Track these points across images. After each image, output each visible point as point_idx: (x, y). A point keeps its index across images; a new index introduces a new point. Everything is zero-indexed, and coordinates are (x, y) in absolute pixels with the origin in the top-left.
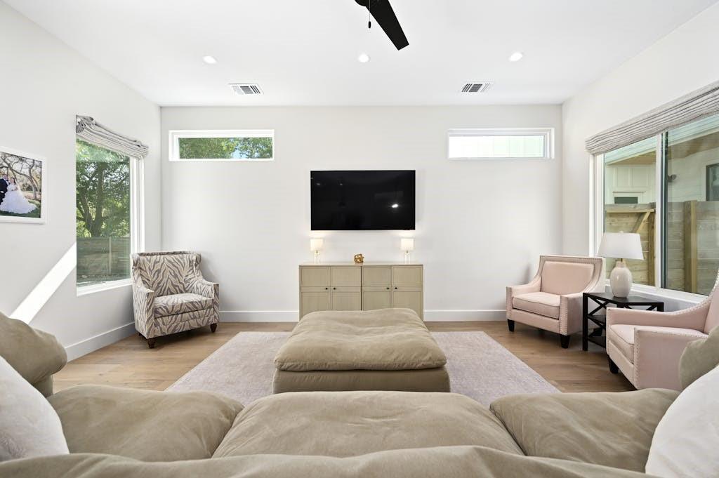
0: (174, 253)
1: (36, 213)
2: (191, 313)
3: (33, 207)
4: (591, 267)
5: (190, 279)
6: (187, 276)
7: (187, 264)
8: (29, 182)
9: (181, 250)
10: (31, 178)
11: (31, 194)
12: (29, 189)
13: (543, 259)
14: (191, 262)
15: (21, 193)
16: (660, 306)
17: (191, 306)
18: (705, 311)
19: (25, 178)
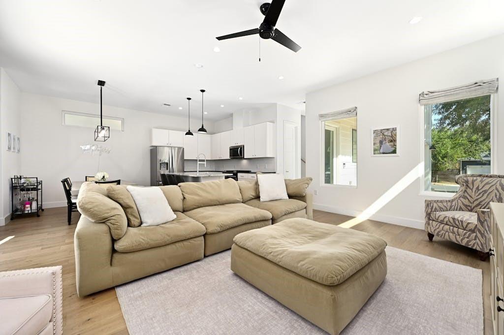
1: (394, 152)
2: (452, 228)
3: (393, 149)
8: (391, 139)
10: (392, 136)
11: (392, 144)
12: (391, 141)
15: (388, 144)
17: (451, 220)
19: (390, 137)
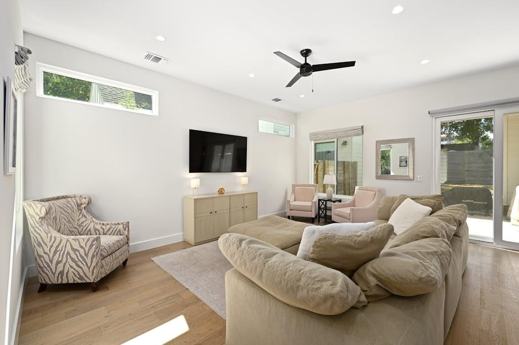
0: (58, 198)
4: (314, 188)
5: (83, 223)
6: (79, 220)
7: (76, 208)
9: (64, 194)
13: (294, 186)
14: (79, 205)
16: (340, 201)
18: (354, 201)
